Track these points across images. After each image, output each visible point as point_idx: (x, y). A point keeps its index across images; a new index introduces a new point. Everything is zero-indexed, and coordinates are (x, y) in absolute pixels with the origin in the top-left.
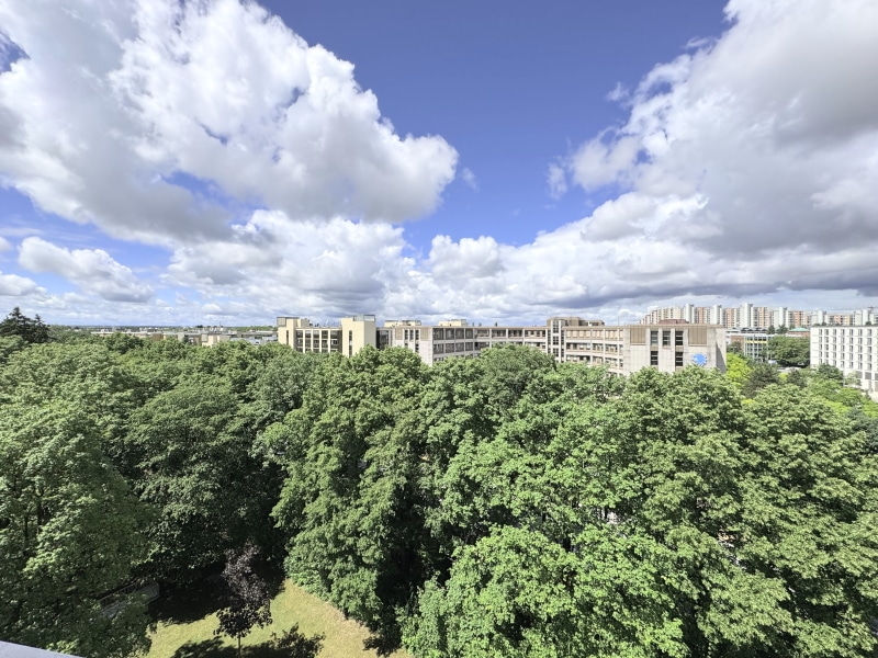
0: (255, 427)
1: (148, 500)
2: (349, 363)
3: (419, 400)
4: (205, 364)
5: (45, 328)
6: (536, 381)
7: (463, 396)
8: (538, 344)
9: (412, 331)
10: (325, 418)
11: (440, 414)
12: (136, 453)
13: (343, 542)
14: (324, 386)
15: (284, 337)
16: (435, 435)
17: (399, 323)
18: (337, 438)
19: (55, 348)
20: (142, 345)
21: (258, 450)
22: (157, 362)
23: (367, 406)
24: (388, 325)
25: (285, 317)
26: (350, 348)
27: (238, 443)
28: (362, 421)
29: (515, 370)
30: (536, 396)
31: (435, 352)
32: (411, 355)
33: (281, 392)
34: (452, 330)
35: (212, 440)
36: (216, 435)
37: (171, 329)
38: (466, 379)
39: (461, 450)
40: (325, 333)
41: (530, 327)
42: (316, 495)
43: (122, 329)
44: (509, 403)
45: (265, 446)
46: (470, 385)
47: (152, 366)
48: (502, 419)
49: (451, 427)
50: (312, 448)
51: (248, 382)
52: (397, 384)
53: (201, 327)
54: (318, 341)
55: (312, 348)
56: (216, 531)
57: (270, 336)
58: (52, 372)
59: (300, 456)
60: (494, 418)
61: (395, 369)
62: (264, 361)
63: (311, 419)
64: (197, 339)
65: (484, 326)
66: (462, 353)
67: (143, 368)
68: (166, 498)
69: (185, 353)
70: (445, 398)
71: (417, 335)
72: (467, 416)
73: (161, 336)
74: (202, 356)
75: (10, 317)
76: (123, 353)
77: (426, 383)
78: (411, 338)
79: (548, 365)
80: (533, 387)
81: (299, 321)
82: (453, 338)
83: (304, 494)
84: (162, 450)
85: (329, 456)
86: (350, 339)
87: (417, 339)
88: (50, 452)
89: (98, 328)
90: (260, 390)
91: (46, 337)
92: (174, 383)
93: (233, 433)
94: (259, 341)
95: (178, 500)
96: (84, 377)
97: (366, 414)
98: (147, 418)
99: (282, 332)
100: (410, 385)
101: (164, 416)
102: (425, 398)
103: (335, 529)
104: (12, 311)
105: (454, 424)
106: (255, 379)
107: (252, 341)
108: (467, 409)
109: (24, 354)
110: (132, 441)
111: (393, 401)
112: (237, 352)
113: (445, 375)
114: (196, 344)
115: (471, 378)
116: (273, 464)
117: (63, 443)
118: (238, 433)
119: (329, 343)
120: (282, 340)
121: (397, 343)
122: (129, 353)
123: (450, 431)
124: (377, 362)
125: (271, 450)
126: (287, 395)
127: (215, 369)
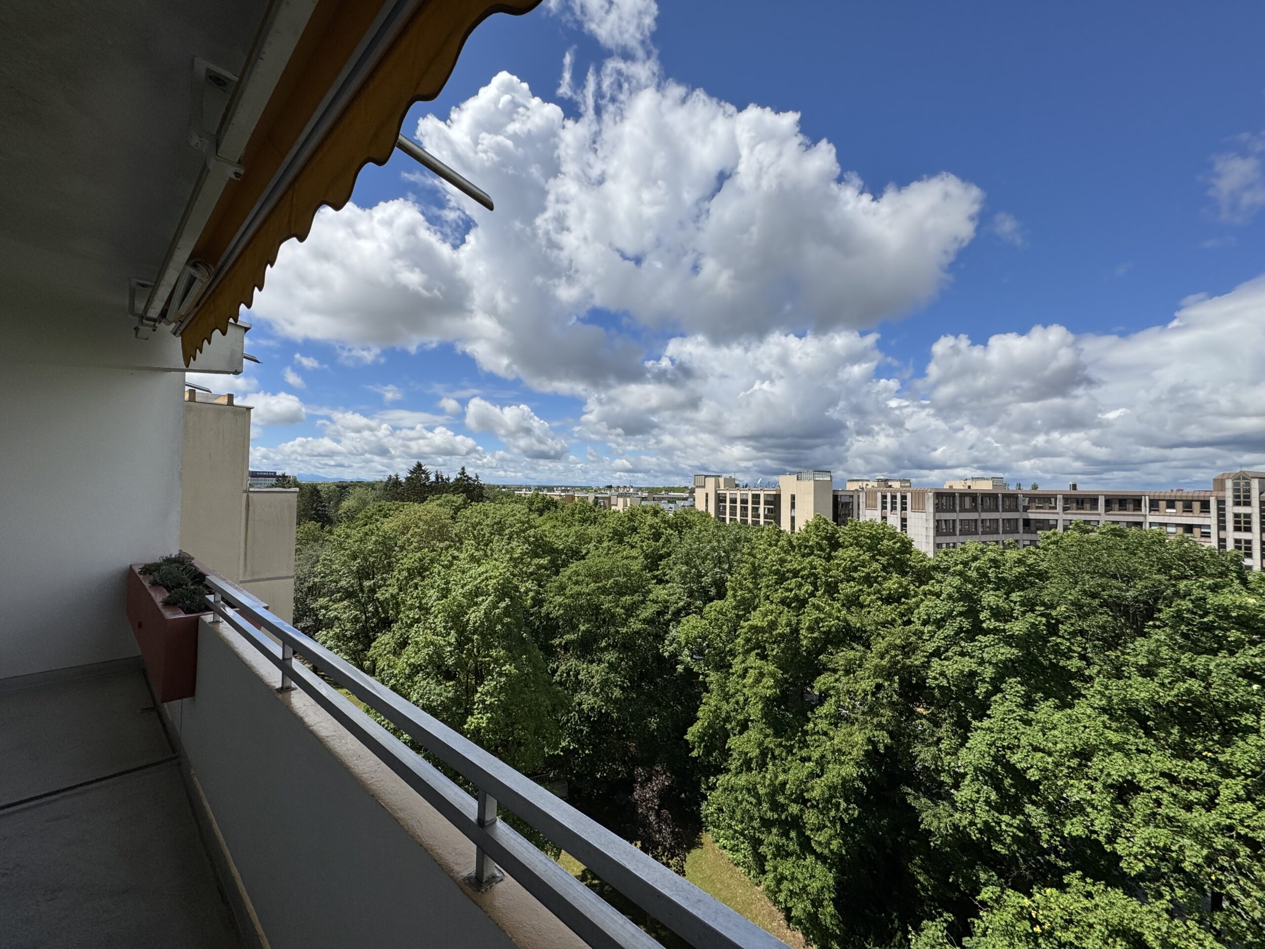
0: (668, 617)
1: (561, 683)
2: (790, 542)
3: (910, 611)
4: (615, 532)
5: (481, 487)
6: (1187, 604)
7: (997, 614)
8: (1189, 528)
9: (894, 497)
10: (756, 619)
11: (953, 640)
12: (551, 628)
13: (783, 808)
14: (755, 573)
15: (703, 501)
16: (942, 674)
17: (871, 484)
18: (775, 651)
19: (488, 506)
20: (556, 507)
21: (671, 648)
22: (569, 526)
23: (818, 608)
24: (852, 487)
25: (702, 474)
26: (793, 519)
27: (649, 634)
28: (811, 629)
29: (1130, 577)
30: (1185, 636)
31: (938, 531)
32: (893, 536)
33: (700, 576)
34: (973, 496)
35: (623, 625)
36: (626, 620)
37: (583, 489)
38: (1005, 585)
39: (997, 709)
40: (756, 498)
41: (1167, 492)
42: (744, 726)
43: (540, 488)
44: (1112, 641)
45: (679, 643)
46: (1015, 596)
47: (564, 531)
48: (1094, 670)
49: (974, 667)
50: (740, 658)
51: (661, 557)
52: (868, 580)
53: (610, 487)
54: (746, 509)
55: (738, 518)
56: (624, 739)
57: (686, 499)
58: (487, 531)
59: (723, 666)
60: (1074, 664)
61: (866, 556)
62: (680, 532)
63: (737, 616)
64: (607, 501)
65: (1043, 489)
66: (995, 537)
67: (558, 532)
68: (578, 685)
69: (595, 518)
70: (961, 614)
71: (904, 504)
72: (1007, 652)
73: (573, 497)
74: (612, 523)
75: (459, 476)
76: (541, 515)
77: (922, 583)
78: (893, 508)
79: (1222, 574)
80: (1178, 617)
81: (721, 480)
82: (974, 509)
83: (728, 719)
84: (574, 628)
85: (762, 675)
86: (793, 506)
87: (904, 509)
88: (485, 613)
89: (520, 488)
90: (675, 569)
91: (482, 496)
92: (584, 552)
93: (645, 621)
94: (672, 505)
95: (588, 690)
96: (510, 538)
97: (817, 621)
98: (562, 588)
99: (699, 494)
100: (893, 583)
101: (577, 588)
102: (922, 608)
103: (772, 784)
104: (460, 470)
105: (982, 662)
106: (669, 555)
107: (663, 505)
108: (1009, 639)
109: (468, 513)
110: (548, 614)
111: (862, 606)
112: (650, 520)
113: (961, 574)
114: (605, 508)
115: (1019, 583)
116: (688, 670)
117: (495, 606)
118: (648, 621)
119: (761, 512)
120: (700, 506)
121: (869, 515)
122: (546, 515)
123: (972, 674)
124: (835, 544)
125: (686, 652)
126: (707, 580)
127: (626, 539)
